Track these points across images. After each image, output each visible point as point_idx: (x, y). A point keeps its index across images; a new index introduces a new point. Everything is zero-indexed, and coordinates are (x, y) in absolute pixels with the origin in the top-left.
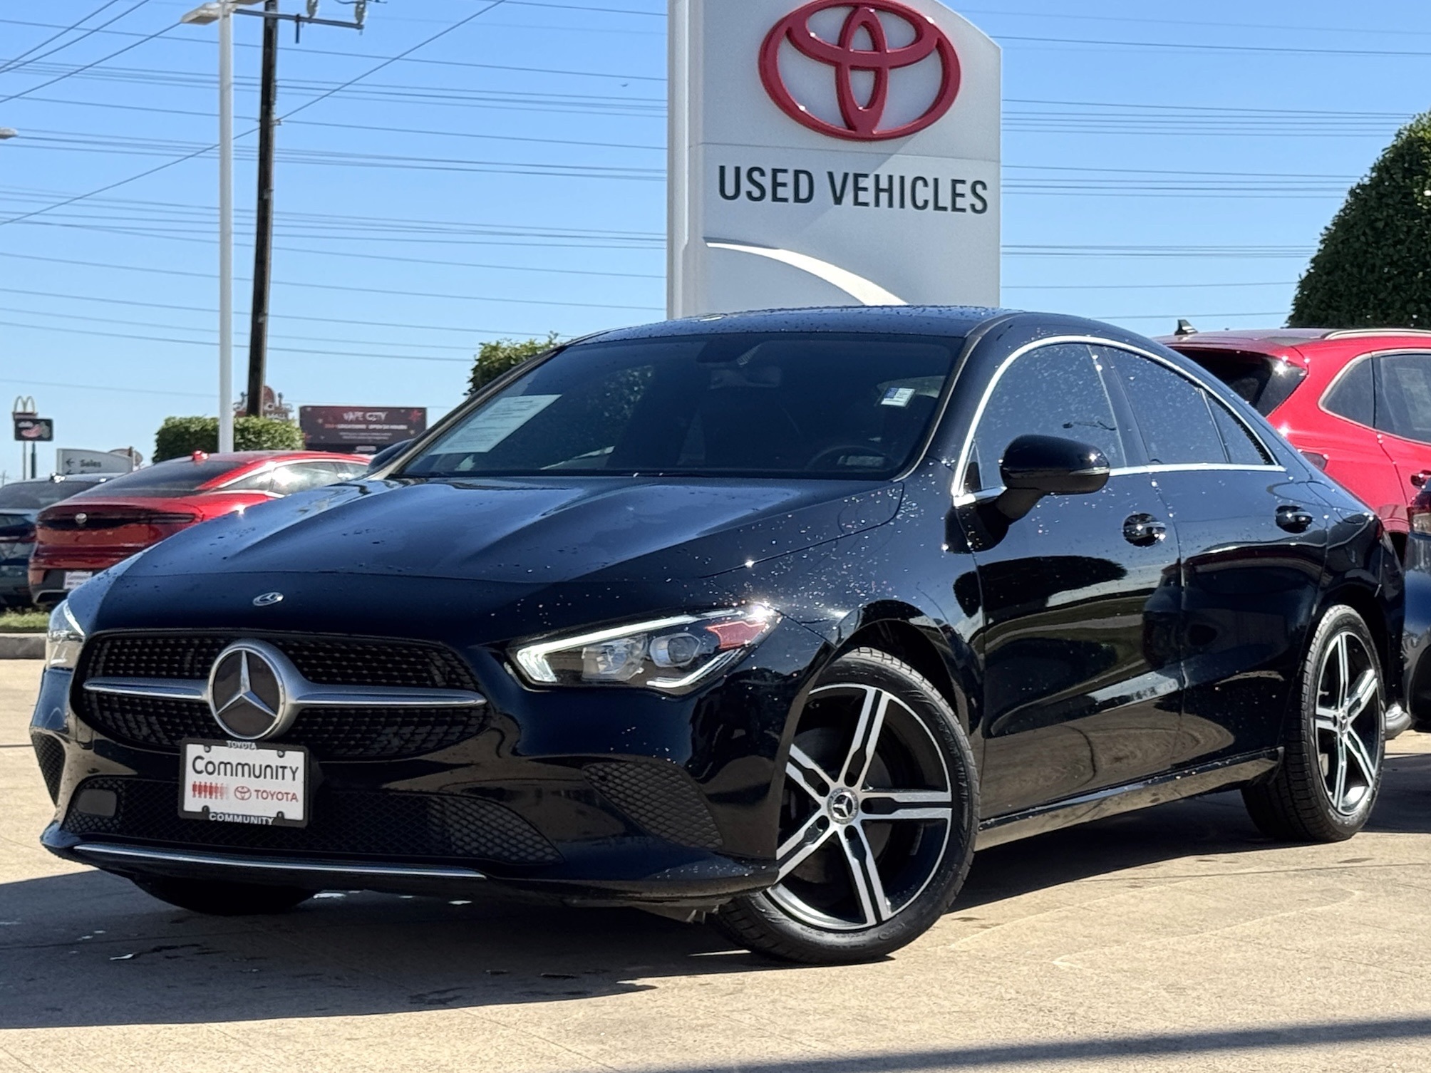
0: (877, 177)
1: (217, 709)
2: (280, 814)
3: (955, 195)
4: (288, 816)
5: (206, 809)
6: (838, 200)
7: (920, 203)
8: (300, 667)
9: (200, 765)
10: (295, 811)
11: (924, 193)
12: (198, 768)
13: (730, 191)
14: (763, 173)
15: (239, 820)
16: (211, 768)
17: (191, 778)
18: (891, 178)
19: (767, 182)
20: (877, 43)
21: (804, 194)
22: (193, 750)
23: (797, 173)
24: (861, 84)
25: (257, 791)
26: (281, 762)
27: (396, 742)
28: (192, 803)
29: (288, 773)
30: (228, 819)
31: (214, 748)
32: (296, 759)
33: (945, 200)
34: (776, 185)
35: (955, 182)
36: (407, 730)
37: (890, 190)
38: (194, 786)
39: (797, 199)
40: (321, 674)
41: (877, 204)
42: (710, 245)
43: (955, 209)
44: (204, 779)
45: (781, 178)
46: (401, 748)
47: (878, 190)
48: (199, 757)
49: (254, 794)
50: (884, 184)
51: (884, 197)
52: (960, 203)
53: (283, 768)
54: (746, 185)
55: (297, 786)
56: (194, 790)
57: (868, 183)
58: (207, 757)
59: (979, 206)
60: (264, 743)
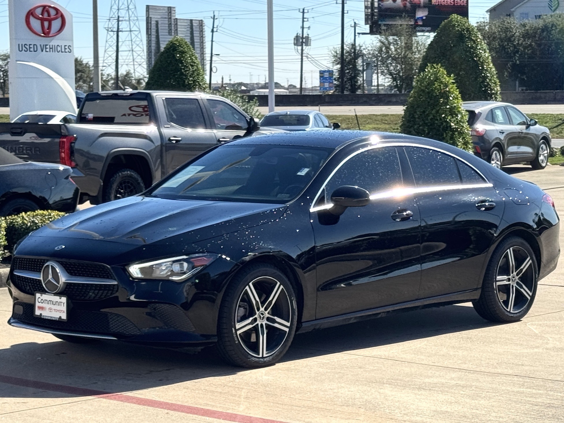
0: (50, 46)
1: (44, 282)
2: (60, 317)
3: (65, 49)
4: (63, 318)
5: (41, 314)
6: (42, 51)
7: (58, 51)
8: (67, 270)
9: (40, 300)
10: (64, 316)
11: (59, 49)
13: (21, 49)
14: (27, 45)
15: (49, 318)
16: (43, 301)
18: (52, 46)
19: (28, 47)
20: (49, 15)
21: (35, 50)
23: (34, 45)
24: (46, 24)
25: (54, 309)
27: (93, 295)
28: (38, 312)
29: (62, 304)
30: (47, 318)
31: (43, 295)
32: (64, 299)
33: (63, 50)
34: (30, 48)
35: (65, 46)
36: (96, 291)
37: (52, 48)
39: (34, 51)
40: (73, 273)
41: (50, 51)
42: (18, 62)
43: (65, 52)
44: (41, 305)
45: (31, 46)
46: (94, 297)
47: (50, 48)
48: (39, 298)
50: (51, 47)
51: (51, 50)
52: (66, 51)
53: (61, 302)
54: (24, 48)
55: (64, 308)
57: (48, 47)
58: (42, 298)
59: (70, 51)
60: (56, 294)
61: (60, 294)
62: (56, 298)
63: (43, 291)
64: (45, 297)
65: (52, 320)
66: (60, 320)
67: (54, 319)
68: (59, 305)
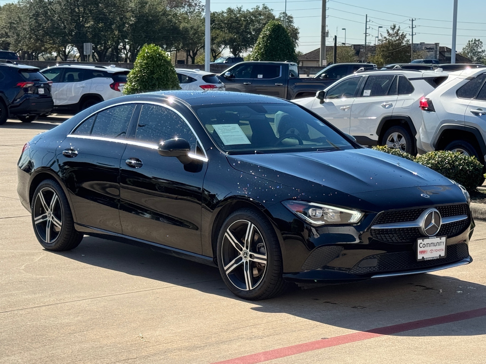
5: (423, 257)
9: (421, 245)
12: (421, 247)
15: (431, 259)
16: (425, 246)
17: (419, 249)
22: (419, 241)
26: (440, 241)
28: (420, 257)
29: (442, 243)
30: (429, 259)
38: (420, 252)
44: (423, 249)
49: (434, 251)
56: (420, 253)
58: (423, 243)
61: (439, 235)
62: (436, 240)
63: (424, 236)
64: (426, 241)
65: (434, 260)
66: (441, 258)
67: (435, 258)
68: (439, 245)
